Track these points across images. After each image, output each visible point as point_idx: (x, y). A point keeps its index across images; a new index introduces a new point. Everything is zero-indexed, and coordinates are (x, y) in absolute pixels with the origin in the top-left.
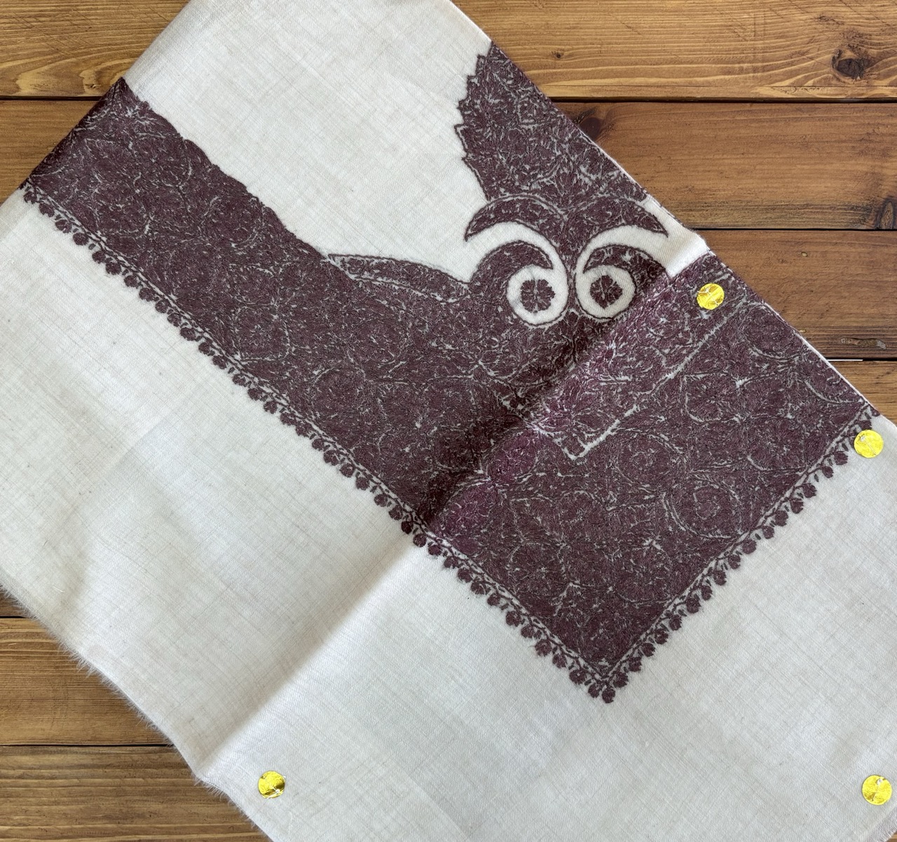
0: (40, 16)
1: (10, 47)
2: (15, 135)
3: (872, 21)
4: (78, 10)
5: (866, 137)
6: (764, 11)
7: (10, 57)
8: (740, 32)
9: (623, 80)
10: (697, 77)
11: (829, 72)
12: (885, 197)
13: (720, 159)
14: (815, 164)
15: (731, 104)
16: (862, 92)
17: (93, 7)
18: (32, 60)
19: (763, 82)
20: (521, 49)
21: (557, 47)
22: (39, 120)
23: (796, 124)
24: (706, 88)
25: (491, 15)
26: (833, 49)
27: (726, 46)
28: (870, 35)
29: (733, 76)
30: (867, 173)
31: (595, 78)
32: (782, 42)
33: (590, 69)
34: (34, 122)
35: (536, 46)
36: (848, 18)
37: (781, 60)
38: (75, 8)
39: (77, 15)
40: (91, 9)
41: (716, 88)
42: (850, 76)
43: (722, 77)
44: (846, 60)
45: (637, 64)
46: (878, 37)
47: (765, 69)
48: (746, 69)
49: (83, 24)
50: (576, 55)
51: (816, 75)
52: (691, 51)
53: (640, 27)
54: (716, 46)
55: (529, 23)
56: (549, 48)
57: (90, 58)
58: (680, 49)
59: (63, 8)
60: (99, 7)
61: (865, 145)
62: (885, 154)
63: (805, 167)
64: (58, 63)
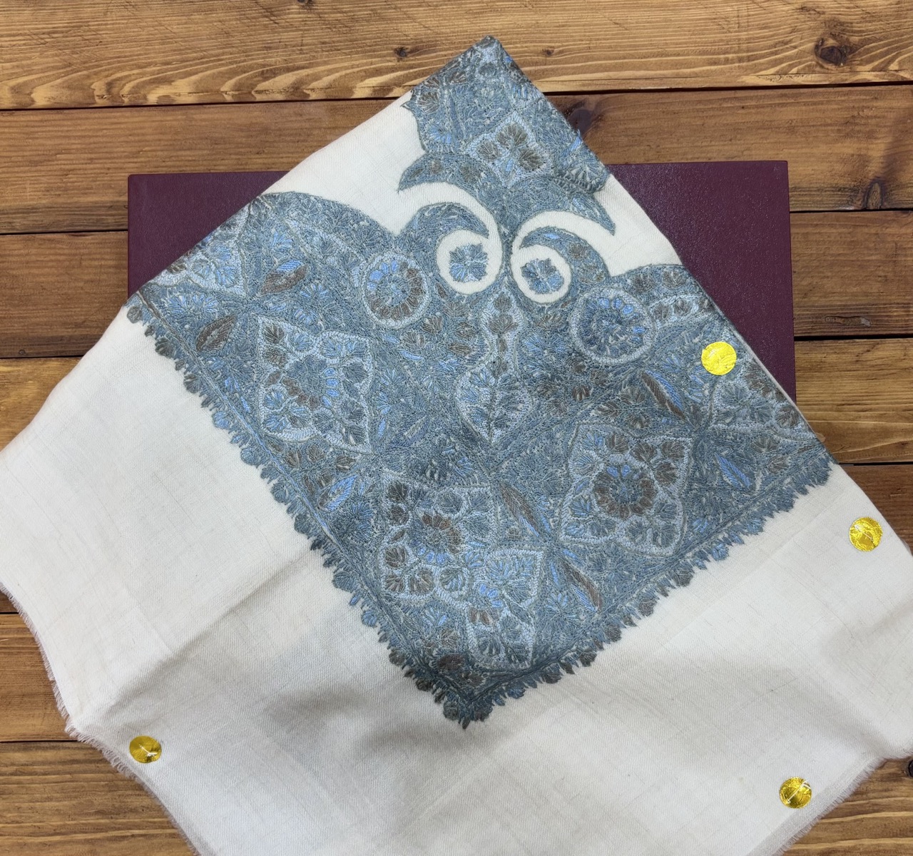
0: (54, 33)
1: (24, 62)
2: (25, 144)
3: (852, 10)
4: (89, 25)
5: (852, 120)
6: (747, 4)
7: (25, 72)
8: (725, 24)
9: (612, 74)
10: (684, 68)
11: (811, 60)
12: (872, 178)
13: (708, 146)
14: (802, 148)
15: (718, 93)
16: (845, 78)
17: (103, 22)
18: (46, 74)
19: (749, 71)
20: (513, 48)
21: (547, 44)
22: (48, 129)
23: (782, 109)
24: (693, 79)
25: (483, 17)
26: (815, 38)
27: (711, 38)
28: (852, 23)
29: (719, 67)
30: (853, 155)
31: (585, 73)
32: (766, 33)
33: (580, 65)
34: (43, 132)
35: (526, 45)
36: (828, 8)
37: (765, 49)
38: (86, 24)
39: (88, 31)
40: (102, 25)
41: (703, 79)
42: (833, 62)
43: (709, 68)
44: (828, 48)
45: (625, 58)
46: (859, 25)
47: (749, 59)
48: (732, 60)
49: (94, 39)
50: (566, 52)
51: (800, 63)
52: (677, 44)
53: (627, 23)
54: (700, 38)
55: (520, 22)
56: (540, 46)
57: (101, 71)
58: (666, 43)
59: (75, 24)
60: (109, 22)
61: (849, 127)
62: (870, 136)
63: (793, 151)
64: (70, 76)
